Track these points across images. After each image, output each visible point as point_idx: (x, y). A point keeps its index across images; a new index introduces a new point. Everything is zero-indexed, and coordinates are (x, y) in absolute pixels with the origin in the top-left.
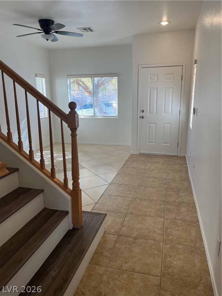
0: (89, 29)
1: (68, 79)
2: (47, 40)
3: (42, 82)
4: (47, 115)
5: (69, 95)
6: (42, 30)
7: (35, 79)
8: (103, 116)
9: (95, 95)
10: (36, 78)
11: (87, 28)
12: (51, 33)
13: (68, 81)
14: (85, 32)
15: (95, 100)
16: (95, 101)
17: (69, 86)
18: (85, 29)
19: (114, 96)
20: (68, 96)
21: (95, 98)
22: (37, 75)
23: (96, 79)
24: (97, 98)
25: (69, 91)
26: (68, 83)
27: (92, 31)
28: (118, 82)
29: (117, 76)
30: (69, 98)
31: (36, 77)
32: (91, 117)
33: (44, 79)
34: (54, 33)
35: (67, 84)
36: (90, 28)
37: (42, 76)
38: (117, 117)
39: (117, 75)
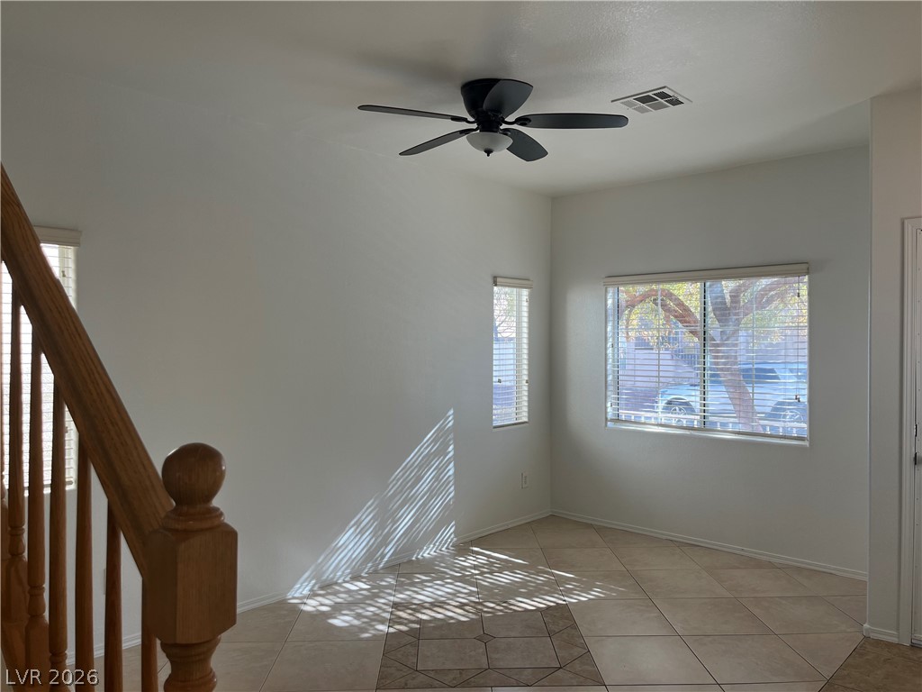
0: (663, 96)
1: (611, 291)
2: (488, 152)
3: (519, 301)
4: (526, 414)
5: (609, 344)
6: (471, 119)
7: (491, 294)
8: (739, 433)
9: (708, 348)
10: (495, 288)
11: (650, 94)
12: (504, 126)
13: (610, 295)
14: (648, 111)
15: (708, 365)
16: (711, 369)
17: (610, 312)
18: (645, 99)
19: (791, 352)
20: (606, 349)
21: (708, 359)
22: (498, 280)
23: (728, 286)
24: (716, 357)
25: (609, 329)
26: (610, 302)
27: (676, 102)
28: (809, 294)
29: (808, 273)
30: (610, 355)
31: (496, 285)
32: (687, 432)
33: (525, 292)
34: (515, 127)
35: (606, 305)
36: (665, 90)
37: (517, 281)
38: (806, 443)
39: (804, 266)
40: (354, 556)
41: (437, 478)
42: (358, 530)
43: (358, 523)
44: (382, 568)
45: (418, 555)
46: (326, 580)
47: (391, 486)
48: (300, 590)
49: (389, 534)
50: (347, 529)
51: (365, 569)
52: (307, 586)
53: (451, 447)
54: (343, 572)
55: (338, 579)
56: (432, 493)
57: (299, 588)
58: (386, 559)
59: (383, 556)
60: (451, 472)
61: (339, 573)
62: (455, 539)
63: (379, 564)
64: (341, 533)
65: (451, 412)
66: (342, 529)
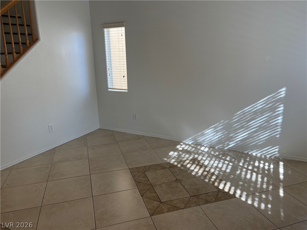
40: (213, 139)
41: (267, 121)
42: (215, 130)
43: (215, 128)
44: (227, 149)
45: (250, 152)
46: (199, 143)
47: (234, 118)
48: (189, 142)
49: (232, 137)
50: (210, 128)
51: (218, 146)
52: (191, 141)
53: (282, 108)
54: (208, 143)
55: (205, 144)
56: (262, 128)
57: (188, 141)
58: (230, 146)
59: (228, 145)
60: (280, 121)
61: (205, 143)
62: (278, 155)
63: (226, 147)
64: (207, 129)
65: (284, 89)
66: (207, 127)
